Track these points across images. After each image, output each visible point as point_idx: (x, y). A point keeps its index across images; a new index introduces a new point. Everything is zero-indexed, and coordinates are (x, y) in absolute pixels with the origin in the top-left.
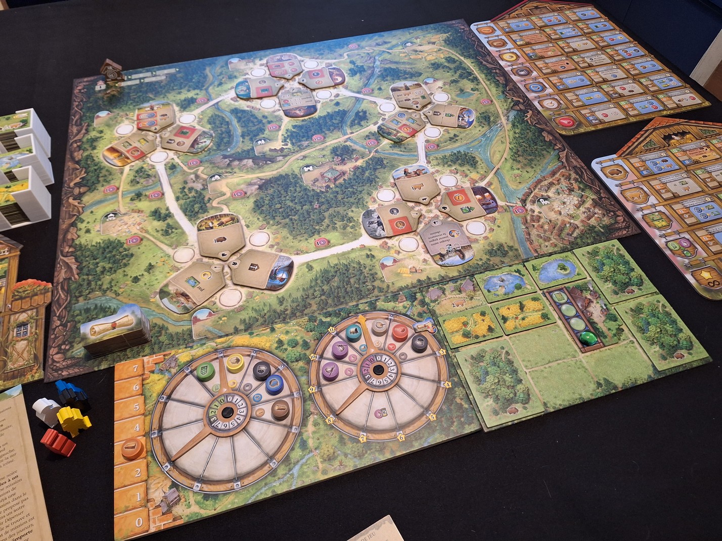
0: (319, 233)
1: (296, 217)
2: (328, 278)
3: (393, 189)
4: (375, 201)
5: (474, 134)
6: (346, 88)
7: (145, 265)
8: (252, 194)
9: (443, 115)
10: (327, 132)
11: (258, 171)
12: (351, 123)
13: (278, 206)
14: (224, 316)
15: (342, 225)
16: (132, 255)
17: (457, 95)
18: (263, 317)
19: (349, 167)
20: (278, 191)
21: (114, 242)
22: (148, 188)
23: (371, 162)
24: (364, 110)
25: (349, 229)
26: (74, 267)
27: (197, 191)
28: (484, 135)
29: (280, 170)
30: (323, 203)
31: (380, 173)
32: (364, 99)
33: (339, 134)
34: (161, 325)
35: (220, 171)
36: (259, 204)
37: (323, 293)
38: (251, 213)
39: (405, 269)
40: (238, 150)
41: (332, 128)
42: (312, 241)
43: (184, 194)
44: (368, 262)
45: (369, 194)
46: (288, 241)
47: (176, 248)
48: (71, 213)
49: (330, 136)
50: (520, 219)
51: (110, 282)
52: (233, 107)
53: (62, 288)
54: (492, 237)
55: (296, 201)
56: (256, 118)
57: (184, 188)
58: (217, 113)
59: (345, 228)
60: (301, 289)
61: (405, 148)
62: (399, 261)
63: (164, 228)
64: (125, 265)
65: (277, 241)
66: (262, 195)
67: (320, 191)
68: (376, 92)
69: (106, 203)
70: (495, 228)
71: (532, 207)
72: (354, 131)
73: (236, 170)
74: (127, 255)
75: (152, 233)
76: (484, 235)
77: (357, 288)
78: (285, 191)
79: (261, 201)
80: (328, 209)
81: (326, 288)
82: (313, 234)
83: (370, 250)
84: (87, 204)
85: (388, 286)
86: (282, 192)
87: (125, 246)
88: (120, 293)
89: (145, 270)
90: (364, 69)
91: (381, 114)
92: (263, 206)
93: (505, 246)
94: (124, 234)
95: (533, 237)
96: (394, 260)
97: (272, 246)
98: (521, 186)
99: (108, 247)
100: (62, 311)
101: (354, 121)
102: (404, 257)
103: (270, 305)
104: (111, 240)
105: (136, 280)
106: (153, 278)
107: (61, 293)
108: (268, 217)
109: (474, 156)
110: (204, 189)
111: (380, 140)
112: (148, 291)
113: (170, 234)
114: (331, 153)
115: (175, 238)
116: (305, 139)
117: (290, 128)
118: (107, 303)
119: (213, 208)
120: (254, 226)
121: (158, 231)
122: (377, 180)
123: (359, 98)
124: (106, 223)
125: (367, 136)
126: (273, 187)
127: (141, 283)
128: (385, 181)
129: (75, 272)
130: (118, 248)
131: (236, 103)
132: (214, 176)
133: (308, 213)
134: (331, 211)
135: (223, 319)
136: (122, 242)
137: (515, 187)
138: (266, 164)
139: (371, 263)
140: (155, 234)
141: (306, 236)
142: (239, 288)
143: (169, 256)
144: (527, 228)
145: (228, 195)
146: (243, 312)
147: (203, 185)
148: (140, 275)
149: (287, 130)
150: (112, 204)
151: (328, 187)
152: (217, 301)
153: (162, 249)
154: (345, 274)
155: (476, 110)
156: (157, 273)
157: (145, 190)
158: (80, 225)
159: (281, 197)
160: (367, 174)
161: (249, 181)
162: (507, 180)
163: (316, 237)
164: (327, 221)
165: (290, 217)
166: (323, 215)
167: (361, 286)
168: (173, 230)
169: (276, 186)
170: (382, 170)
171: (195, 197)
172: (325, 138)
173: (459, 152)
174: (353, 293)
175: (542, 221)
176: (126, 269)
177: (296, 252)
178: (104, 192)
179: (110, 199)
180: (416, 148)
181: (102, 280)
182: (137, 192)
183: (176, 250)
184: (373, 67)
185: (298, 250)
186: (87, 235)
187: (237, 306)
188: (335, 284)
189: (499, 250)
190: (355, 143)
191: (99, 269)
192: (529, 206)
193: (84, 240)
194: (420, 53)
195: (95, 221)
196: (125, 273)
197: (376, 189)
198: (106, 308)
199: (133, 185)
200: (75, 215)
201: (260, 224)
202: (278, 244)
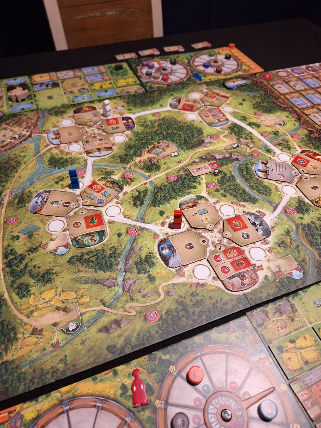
0: (160, 119)
1: (175, 126)
2: (151, 102)
3: (114, 142)
4: (127, 136)
5: (40, 184)
6: (156, 235)
8: (207, 137)
9: (61, 203)
10: (166, 184)
11: (209, 151)
12: (146, 193)
13: (188, 132)
17: (38, 229)
19: (146, 156)
20: (190, 140)
23: (130, 160)
24: (135, 207)
25: (143, 121)
27: (242, 137)
28: (31, 184)
29: (194, 152)
30: (160, 133)
31: (122, 152)
32: (136, 220)
33: (156, 183)
35: (234, 150)
36: (199, 132)
38: (203, 127)
40: (231, 165)
41: (163, 188)
42: (163, 116)
43: (249, 136)
45: (130, 139)
46: (176, 116)
49: (163, 180)
50: (38, 128)
51: (255, 99)
52: (257, 204)
54: (59, 118)
55: (177, 135)
56: (231, 194)
58: (268, 197)
59: (145, 122)
61: (102, 171)
62: (114, 108)
64: (254, 105)
66: (200, 137)
67: (163, 140)
68: (123, 231)
70: (55, 123)
72: (144, 186)
73: (225, 151)
74: (257, 108)
76: (63, 119)
80: (156, 130)
82: (163, 119)
83: (130, 112)
86: (188, 139)
87: (261, 112)
89: (242, 103)
90: (137, 268)
91: (119, 203)
92: (197, 131)
93: (54, 115)
96: (117, 109)
97: (184, 113)
98: (26, 145)
101: (144, 195)
105: (244, 100)
108: (192, 126)
109: (49, 166)
110: (239, 139)
111: (122, 178)
112: (235, 97)
113: (242, 117)
114: (160, 166)
115: (238, 115)
116: (183, 177)
117: (198, 186)
118: (250, 93)
119: (226, 129)
120: (198, 122)
121: (250, 118)
122: (125, 148)
123: (141, 222)
125: (132, 181)
126: (195, 142)
127: (241, 99)
128: (119, 148)
131: (257, 209)
132: (237, 147)
133: (168, 128)
134: (154, 130)
135: (195, 90)
136: (265, 113)
137: (31, 144)
138: (206, 156)
139: (129, 108)
141: (167, 118)
144: (36, 123)
145: (221, 136)
146: (188, 91)
147: (241, 141)
149: (200, 184)
151: (159, 143)
154: (143, 103)
155: (27, 210)
156: (236, 103)
159: (188, 136)
160: (132, 152)
161: (212, 145)
162: (33, 149)
164: (156, 124)
165: (178, 126)
166: (159, 127)
169: (193, 142)
170: (121, 154)
172: (167, 178)
173: (59, 168)
180: (93, 172)
184: (126, 272)
185: (170, 112)
188: (147, 99)
190: (142, 175)
192: (28, 134)
194: (60, 305)
196: (251, 102)
197: (126, 142)
199: (284, 139)
201: (194, 123)
202: (181, 115)
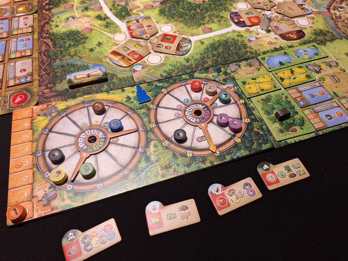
0: (204, 24)
1: (187, 17)
2: (215, 48)
3: (246, 3)
4: (235, 8)
7: (96, 42)
8: (156, 6)
13: (174, 12)
14: (152, 69)
15: (218, 20)
16: (87, 38)
18: (177, 69)
20: (173, 4)
21: (75, 31)
22: (92, 5)
25: (222, 22)
26: (51, 44)
27: (122, 6)
30: (203, 10)
34: (112, 74)
36: (162, 11)
37: (214, 55)
38: (158, 16)
39: (264, 42)
42: (200, 29)
43: (114, 7)
44: (239, 38)
45: (231, 5)
46: (185, 29)
47: (114, 33)
48: (45, 18)
50: (329, 17)
51: (75, 52)
53: (44, 55)
54: (314, 27)
55: (185, 9)
57: (114, 5)
59: (220, 21)
60: (199, 54)
62: (259, 38)
63: (105, 24)
64: (83, 43)
65: (178, 29)
66: (163, 6)
67: (200, 4)
69: (67, 13)
70: (315, 22)
71: (334, 12)
74: (84, 38)
75: (98, 27)
76: (309, 26)
77: (236, 52)
78: (177, 5)
79: (163, 9)
80: (207, 12)
81: (215, 53)
82: (200, 25)
83: (239, 33)
84: (54, 13)
85: (256, 51)
86: (176, 5)
87: (82, 33)
88: (82, 57)
89: (97, 45)
92: (165, 12)
93: (324, 31)
94: (80, 27)
95: (340, 26)
96: (256, 38)
97: (175, 32)
99: (71, 34)
100: (46, 66)
102: (262, 36)
103: (180, 62)
104: (72, 30)
105: (92, 50)
106: (102, 49)
107: (44, 57)
108: (169, 18)
110: (126, 5)
112: (100, 56)
113: (109, 27)
115: (112, 29)
118: (75, 62)
119: (134, 14)
120: (161, 22)
121: (101, 26)
124: (68, 23)
126: (169, 3)
127: (95, 52)
129: (51, 47)
130: (77, 34)
133: (194, 15)
134: (209, 13)
135: (152, 70)
136: (79, 31)
139: (241, 39)
140: (100, 27)
141: (196, 26)
142: (159, 54)
143: (111, 38)
144: (334, 22)
145: (142, 7)
146: (164, 66)
147: (126, 3)
148: (94, 48)
150: (71, 13)
151: (204, 1)
152: (146, 61)
153: (105, 35)
154: (226, 45)
156: (104, 46)
157: (90, 6)
158: (51, 23)
159: (175, 7)
163: (202, 27)
164: (207, 19)
165: (183, 17)
166: (204, 16)
167: (238, 51)
168: (111, 25)
169: (171, 2)
171: (121, 9)
174: (233, 55)
175: (342, 19)
176: (84, 45)
177: (191, 35)
178: (65, 7)
179: (69, 11)
181: (70, 50)
182: (85, 7)
183: (114, 35)
185: (192, 34)
186: (57, 28)
187: (160, 63)
188: (221, 51)
189: (321, 33)
191: (67, 45)
192: (332, 11)
193: (55, 30)
195: (61, 21)
196: (84, 47)
197: (235, 3)
198: (74, 65)
199: (82, 4)
200: (48, 18)
201: (165, 21)
202: (179, 31)
